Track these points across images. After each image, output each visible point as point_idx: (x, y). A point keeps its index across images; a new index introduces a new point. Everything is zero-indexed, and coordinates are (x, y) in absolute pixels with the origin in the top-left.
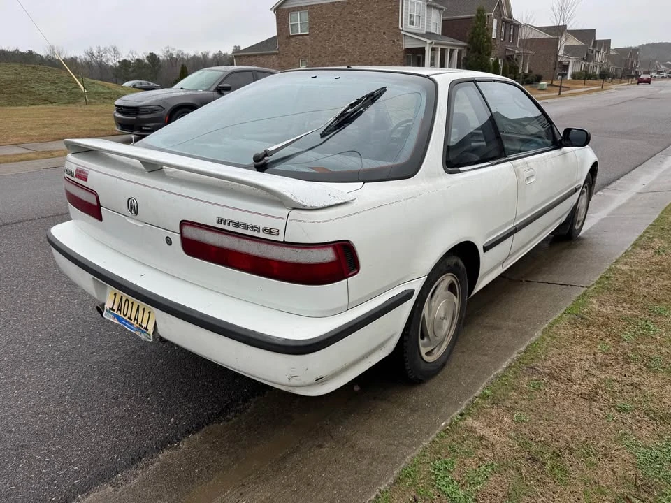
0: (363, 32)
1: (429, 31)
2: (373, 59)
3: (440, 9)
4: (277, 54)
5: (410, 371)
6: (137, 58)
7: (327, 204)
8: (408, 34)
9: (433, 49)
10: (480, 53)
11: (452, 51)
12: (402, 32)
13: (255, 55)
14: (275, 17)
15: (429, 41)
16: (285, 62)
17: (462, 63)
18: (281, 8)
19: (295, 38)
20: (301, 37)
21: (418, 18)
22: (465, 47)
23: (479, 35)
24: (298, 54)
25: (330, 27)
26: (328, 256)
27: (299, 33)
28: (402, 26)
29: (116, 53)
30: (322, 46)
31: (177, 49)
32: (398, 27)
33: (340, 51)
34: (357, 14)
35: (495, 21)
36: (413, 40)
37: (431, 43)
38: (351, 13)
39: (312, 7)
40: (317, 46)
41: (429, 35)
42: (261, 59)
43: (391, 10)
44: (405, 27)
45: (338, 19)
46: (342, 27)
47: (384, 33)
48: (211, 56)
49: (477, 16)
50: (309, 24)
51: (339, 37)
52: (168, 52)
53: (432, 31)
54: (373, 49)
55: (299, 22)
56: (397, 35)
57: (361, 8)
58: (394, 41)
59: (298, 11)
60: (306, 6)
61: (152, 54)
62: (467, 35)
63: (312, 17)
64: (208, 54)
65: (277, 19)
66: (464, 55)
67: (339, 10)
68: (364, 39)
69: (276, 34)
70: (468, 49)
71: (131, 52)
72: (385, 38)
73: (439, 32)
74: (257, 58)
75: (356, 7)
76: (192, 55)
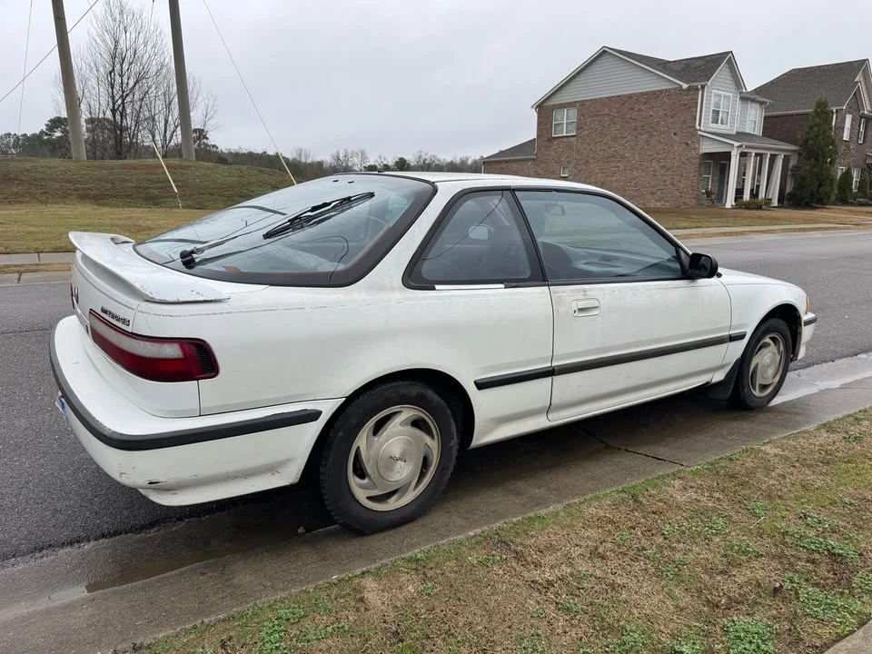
0: (646, 133)
1: (740, 130)
2: (657, 167)
3: (761, 103)
4: (534, 160)
5: (333, 513)
6: (385, 163)
7: (181, 300)
8: (709, 135)
9: (743, 155)
10: (817, 160)
11: (773, 158)
12: (699, 133)
13: (506, 162)
14: (536, 115)
15: (736, 144)
16: (542, 169)
17: (789, 173)
18: (545, 104)
19: (557, 141)
20: (566, 139)
21: (725, 114)
22: (795, 151)
23: (817, 136)
24: (559, 159)
25: (603, 126)
26: (173, 351)
27: (565, 135)
28: (700, 125)
29: (364, 157)
30: (591, 149)
31: (431, 153)
32: (694, 127)
33: (614, 156)
34: (640, 110)
35: (849, 119)
36: (715, 142)
37: (741, 146)
38: (632, 109)
39: (582, 103)
40: (584, 149)
41: (740, 136)
42: (514, 165)
43: (685, 105)
44: (705, 124)
45: (614, 117)
46: (618, 127)
47: (675, 134)
48: (470, 162)
49: (816, 111)
50: (578, 124)
51: (615, 139)
52: (420, 157)
53: (747, 131)
54: (658, 154)
55: (565, 122)
56: (693, 136)
57: (645, 103)
58: (687, 144)
59: (565, 107)
60: (576, 102)
61: (401, 159)
62: (800, 137)
63: (581, 114)
64: (467, 159)
65: (539, 117)
66: (793, 162)
67: (618, 106)
68: (647, 141)
69: (535, 136)
70: (800, 154)
71: (380, 157)
72: (675, 140)
73: (758, 131)
74: (509, 165)
75: (639, 102)
76: (449, 160)
